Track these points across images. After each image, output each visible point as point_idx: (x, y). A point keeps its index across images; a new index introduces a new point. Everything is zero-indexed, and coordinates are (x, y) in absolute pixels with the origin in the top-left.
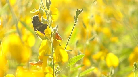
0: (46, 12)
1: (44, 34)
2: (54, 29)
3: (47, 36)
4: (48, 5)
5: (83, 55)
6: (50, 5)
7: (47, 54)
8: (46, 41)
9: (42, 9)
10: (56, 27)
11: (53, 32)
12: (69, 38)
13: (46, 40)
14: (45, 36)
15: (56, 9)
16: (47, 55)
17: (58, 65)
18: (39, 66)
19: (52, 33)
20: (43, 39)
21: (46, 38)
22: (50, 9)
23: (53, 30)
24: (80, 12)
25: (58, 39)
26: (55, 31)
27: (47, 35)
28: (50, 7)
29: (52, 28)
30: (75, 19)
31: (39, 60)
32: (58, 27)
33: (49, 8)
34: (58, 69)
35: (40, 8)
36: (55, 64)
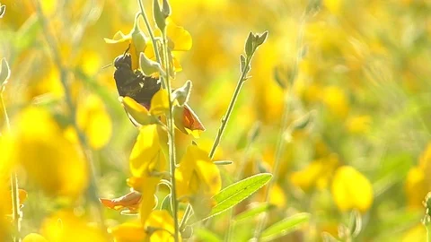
0: (154, 41)
2: (179, 92)
3: (155, 113)
4: (161, 17)
6: (167, 16)
7: (154, 170)
8: (152, 128)
9: (141, 33)
10: (186, 85)
11: (177, 100)
12: (224, 122)
13: (155, 126)
14: (149, 115)
15: (187, 33)
16: (158, 173)
17: (189, 205)
18: (129, 211)
19: (171, 104)
20: (144, 124)
21: (153, 121)
22: (166, 27)
23: (173, 96)
24: (259, 41)
25: (190, 128)
26: (181, 98)
27: (157, 109)
28: (168, 21)
29: (173, 91)
30: (243, 64)
31: (132, 190)
32: (191, 85)
33: (165, 25)
35: (136, 28)
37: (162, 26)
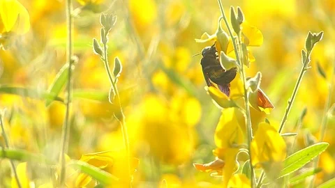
0: (234, 39)
1: (228, 95)
2: (252, 82)
3: (234, 98)
4: (236, 24)
5: (325, 146)
6: (241, 23)
7: (234, 143)
8: (231, 111)
9: (224, 32)
10: (256, 76)
11: (250, 88)
12: (290, 103)
13: (233, 108)
14: (229, 100)
15: (259, 32)
16: (237, 145)
17: (263, 171)
18: (216, 173)
19: (246, 91)
20: (225, 107)
21: (233, 104)
22: (240, 32)
23: (248, 84)
24: (316, 39)
25: (263, 107)
26: (253, 86)
27: (235, 95)
28: (241, 27)
29: (247, 79)
30: (304, 57)
31: (217, 158)
32: (261, 76)
33: (239, 30)
34: (263, 179)
35: (220, 29)
36: (255, 167)
37: (237, 30)
